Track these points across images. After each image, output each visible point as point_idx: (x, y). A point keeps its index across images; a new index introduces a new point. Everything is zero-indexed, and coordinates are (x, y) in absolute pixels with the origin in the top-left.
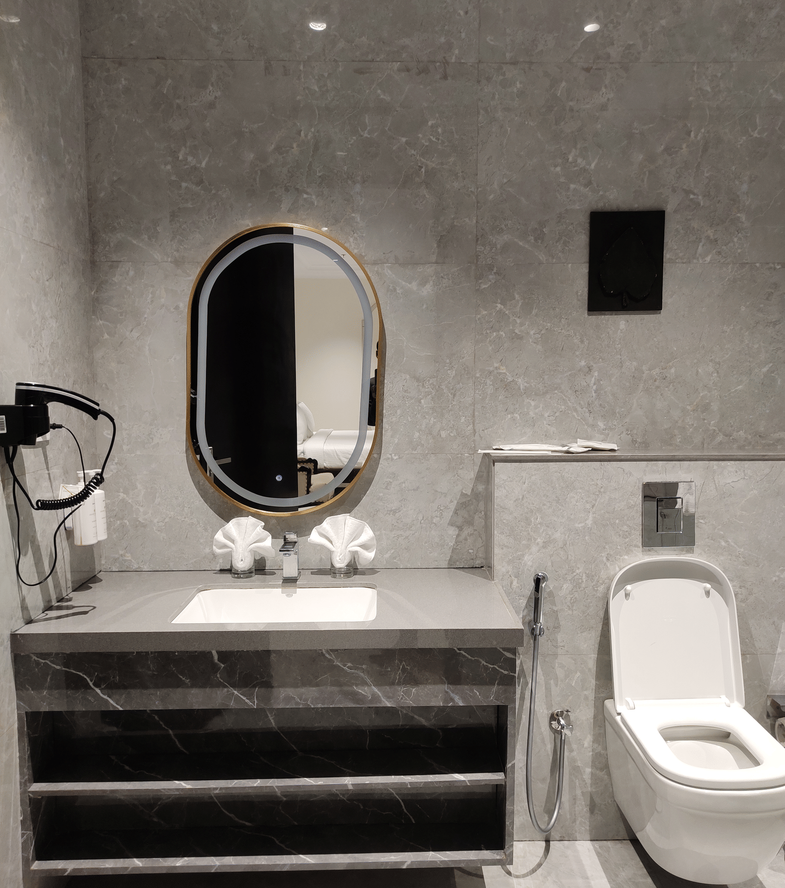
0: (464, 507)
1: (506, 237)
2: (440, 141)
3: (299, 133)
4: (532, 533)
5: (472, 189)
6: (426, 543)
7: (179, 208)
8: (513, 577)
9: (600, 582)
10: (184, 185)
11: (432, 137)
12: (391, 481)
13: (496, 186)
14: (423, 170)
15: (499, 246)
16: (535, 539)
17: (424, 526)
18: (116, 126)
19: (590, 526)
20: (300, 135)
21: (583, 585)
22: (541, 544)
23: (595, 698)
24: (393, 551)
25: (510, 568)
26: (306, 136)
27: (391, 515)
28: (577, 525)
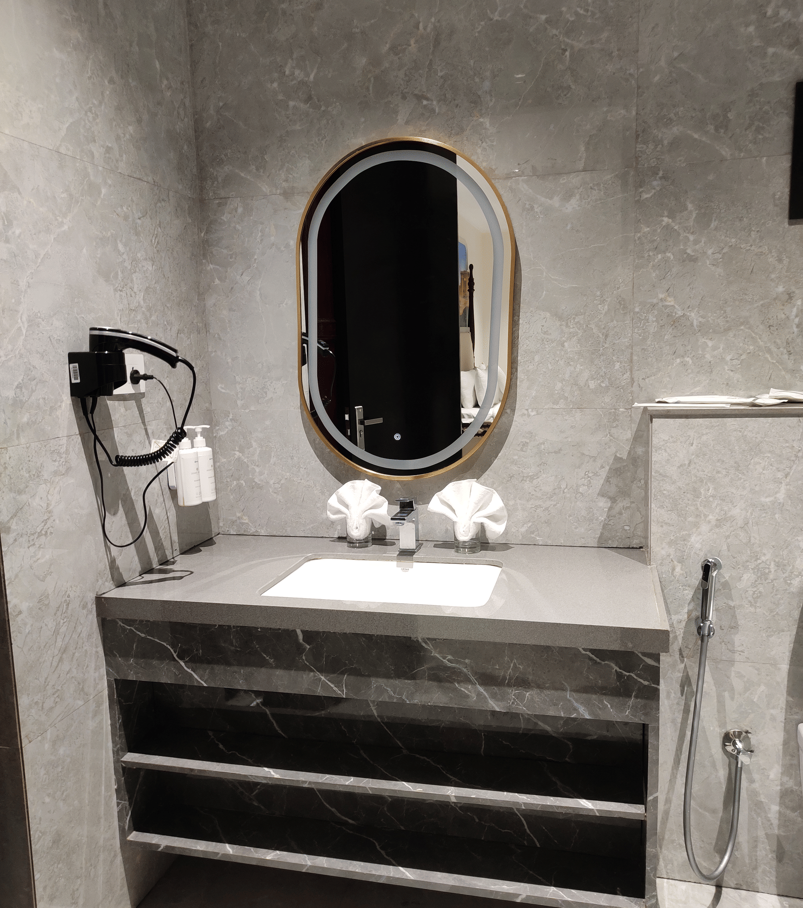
0: (618, 473)
1: (676, 130)
2: (589, 13)
3: (417, 27)
4: (701, 508)
5: (632, 71)
6: (570, 516)
7: (287, 132)
8: (675, 563)
9: (795, 573)
10: (291, 103)
11: (578, 9)
12: (528, 441)
13: (663, 63)
14: (567, 53)
15: (666, 142)
16: (706, 516)
17: (568, 495)
18: (220, 44)
19: (782, 501)
20: (418, 28)
21: (771, 576)
22: (714, 523)
23: (785, 719)
24: (530, 524)
25: (672, 551)
26: (425, 28)
27: (528, 482)
28: (763, 499)
